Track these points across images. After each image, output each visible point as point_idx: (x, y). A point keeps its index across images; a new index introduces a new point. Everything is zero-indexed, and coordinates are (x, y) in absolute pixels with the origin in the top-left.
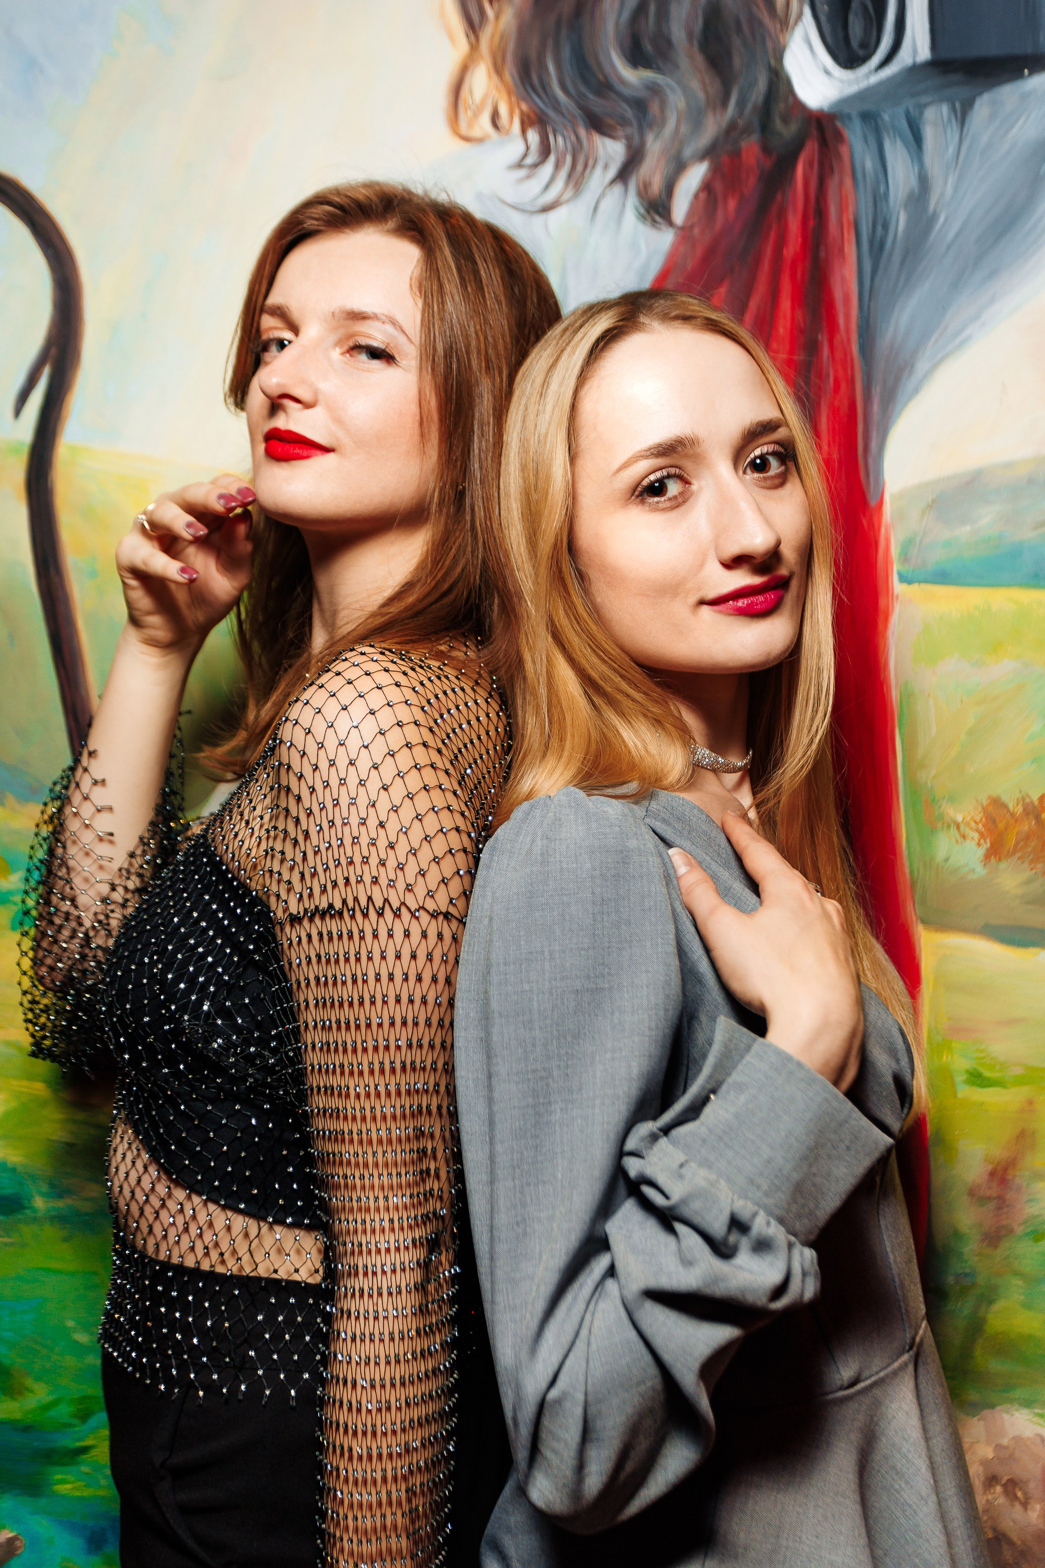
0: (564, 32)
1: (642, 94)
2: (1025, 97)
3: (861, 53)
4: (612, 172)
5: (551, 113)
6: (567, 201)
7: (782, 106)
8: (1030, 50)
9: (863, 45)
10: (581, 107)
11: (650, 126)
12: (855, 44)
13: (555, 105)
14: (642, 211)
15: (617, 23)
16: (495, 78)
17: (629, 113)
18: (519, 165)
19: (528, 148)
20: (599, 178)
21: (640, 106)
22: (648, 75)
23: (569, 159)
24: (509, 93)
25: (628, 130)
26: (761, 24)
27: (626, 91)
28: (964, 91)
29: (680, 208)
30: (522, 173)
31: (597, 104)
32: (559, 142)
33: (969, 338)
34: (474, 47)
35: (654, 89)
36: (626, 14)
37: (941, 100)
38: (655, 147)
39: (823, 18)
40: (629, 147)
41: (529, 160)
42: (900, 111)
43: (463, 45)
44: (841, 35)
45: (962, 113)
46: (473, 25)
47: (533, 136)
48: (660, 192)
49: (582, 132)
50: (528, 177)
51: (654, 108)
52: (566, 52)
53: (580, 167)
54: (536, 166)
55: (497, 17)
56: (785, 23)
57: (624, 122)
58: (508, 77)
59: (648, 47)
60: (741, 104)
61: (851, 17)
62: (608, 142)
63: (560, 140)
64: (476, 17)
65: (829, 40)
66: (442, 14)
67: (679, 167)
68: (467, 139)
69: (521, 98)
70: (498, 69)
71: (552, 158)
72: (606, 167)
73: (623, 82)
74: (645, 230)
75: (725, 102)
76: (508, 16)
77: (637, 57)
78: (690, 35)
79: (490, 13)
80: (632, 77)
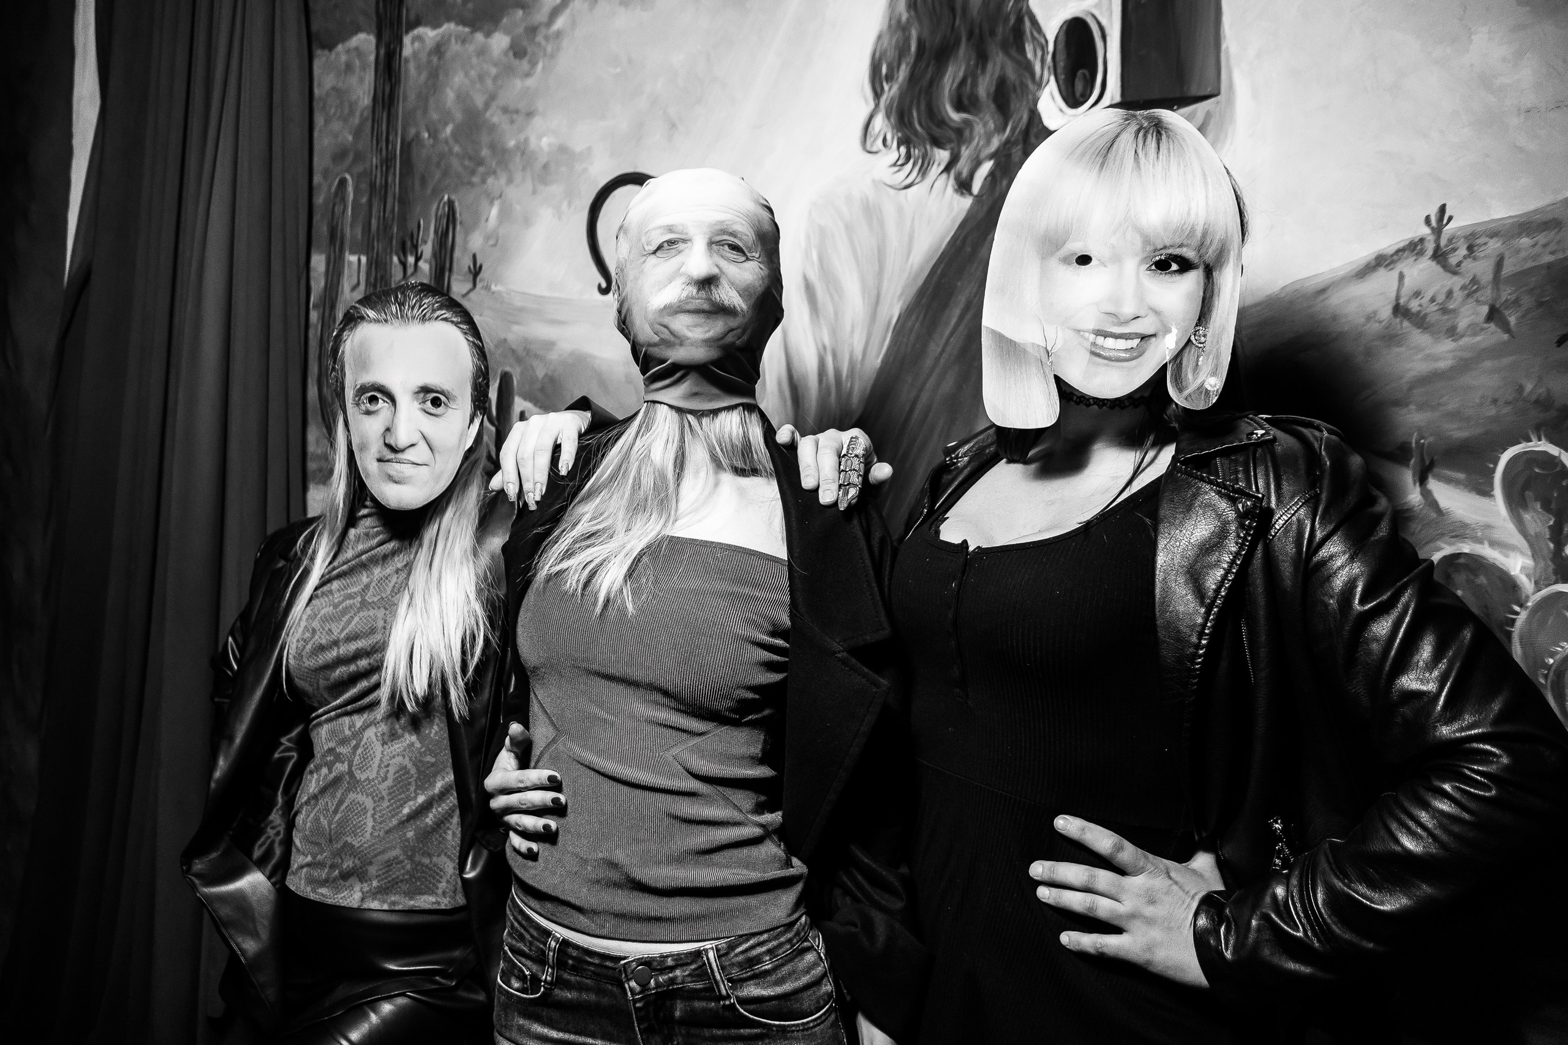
0: (923, 96)
1: (962, 126)
3: (1082, 100)
4: (942, 167)
5: (913, 137)
6: (918, 183)
7: (1035, 130)
8: (1178, 95)
9: (1083, 95)
10: (929, 134)
11: (964, 143)
12: (1078, 94)
13: (916, 133)
14: (956, 187)
15: (950, 89)
16: (886, 121)
17: (953, 136)
18: (895, 165)
19: (900, 156)
20: (935, 170)
21: (959, 132)
22: (964, 116)
23: (920, 161)
24: (893, 128)
25: (952, 145)
26: (1027, 87)
27: (953, 125)
29: (977, 186)
30: (896, 169)
31: (937, 132)
32: (916, 152)
34: (877, 105)
35: (967, 123)
36: (955, 85)
38: (966, 153)
39: (1061, 82)
40: (952, 154)
41: (900, 163)
43: (872, 105)
44: (1070, 90)
46: (877, 94)
47: (903, 150)
48: (966, 177)
49: (928, 147)
50: (899, 171)
51: (967, 133)
52: (923, 106)
53: (925, 165)
54: (902, 165)
55: (889, 90)
56: (1040, 85)
57: (950, 141)
58: (892, 120)
59: (966, 101)
60: (1013, 130)
61: (1077, 80)
62: (941, 151)
63: (917, 151)
64: (879, 90)
65: (1064, 94)
67: (977, 164)
68: (870, 152)
69: (898, 130)
70: (888, 116)
71: (912, 161)
72: (939, 165)
73: (951, 119)
74: (957, 197)
75: (1004, 129)
76: (895, 88)
77: (959, 107)
78: (988, 94)
79: (886, 87)
80: (955, 116)
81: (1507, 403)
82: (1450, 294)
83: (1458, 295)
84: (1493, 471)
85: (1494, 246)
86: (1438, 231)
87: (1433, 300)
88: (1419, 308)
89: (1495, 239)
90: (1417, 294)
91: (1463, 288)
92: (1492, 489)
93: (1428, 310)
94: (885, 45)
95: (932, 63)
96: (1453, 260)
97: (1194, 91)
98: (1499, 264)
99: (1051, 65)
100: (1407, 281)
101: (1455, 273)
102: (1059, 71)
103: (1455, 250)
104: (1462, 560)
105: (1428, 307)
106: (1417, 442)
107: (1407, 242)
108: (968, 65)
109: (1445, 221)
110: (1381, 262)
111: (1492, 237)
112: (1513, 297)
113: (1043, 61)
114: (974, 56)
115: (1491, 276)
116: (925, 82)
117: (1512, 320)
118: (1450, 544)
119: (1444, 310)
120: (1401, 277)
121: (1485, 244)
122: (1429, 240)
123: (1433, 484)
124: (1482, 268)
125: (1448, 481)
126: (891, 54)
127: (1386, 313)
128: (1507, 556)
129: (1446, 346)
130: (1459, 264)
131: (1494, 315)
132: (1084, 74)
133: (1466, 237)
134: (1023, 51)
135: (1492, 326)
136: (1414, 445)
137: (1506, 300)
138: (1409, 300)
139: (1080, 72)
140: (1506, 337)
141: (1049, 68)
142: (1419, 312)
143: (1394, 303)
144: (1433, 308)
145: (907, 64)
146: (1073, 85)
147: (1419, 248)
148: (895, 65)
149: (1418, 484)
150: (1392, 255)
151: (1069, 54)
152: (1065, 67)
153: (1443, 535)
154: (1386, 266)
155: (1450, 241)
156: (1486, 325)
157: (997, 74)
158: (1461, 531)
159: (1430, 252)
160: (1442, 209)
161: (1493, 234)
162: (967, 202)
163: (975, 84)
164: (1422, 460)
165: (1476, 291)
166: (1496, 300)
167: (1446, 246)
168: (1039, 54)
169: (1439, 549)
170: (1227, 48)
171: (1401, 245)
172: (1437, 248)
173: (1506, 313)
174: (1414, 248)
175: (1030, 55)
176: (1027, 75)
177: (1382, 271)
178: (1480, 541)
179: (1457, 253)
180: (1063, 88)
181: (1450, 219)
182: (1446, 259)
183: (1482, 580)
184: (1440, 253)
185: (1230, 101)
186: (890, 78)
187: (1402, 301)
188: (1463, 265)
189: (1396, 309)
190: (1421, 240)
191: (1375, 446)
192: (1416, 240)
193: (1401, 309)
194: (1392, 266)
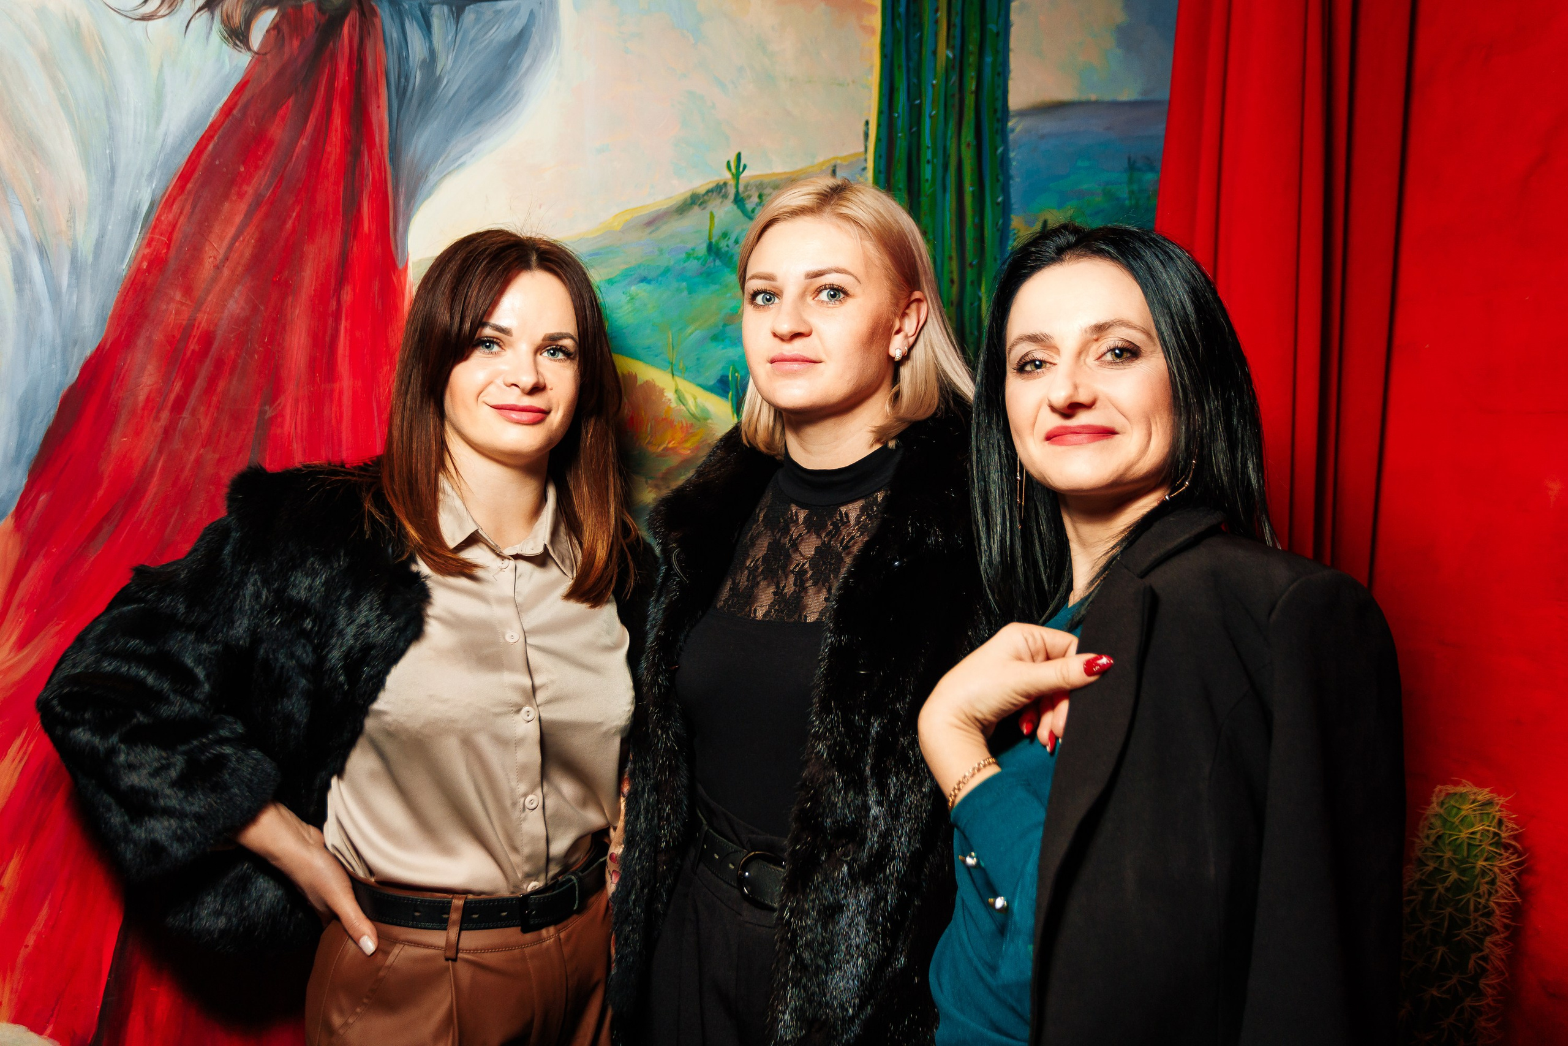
2: (497, 12)
4: (200, 2)
6: (161, 17)
14: (225, 35)
33: (464, 164)
37: (443, 3)
42: (416, 3)
45: (457, 15)
48: (240, 24)
67: (255, 9)
74: (227, 49)
86: (737, 176)
88: (726, 249)
90: (725, 235)
96: (749, 206)
100: (716, 220)
103: (749, 197)
106: (733, 376)
107: (714, 185)
109: (741, 169)
110: (695, 201)
111: (774, 189)
120: (712, 217)
121: (770, 194)
122: (731, 185)
127: (702, 250)
130: (753, 211)
133: (757, 187)
136: (730, 378)
138: (719, 240)
142: (727, 252)
143: (708, 241)
147: (723, 191)
150: (704, 195)
154: (700, 205)
155: (746, 187)
159: (732, 196)
160: (739, 157)
162: (243, 60)
164: (737, 392)
167: (744, 192)
171: (711, 186)
172: (737, 193)
174: (719, 190)
177: (696, 209)
179: (751, 199)
181: (745, 167)
182: (744, 205)
184: (739, 198)
185: (554, 6)
187: (713, 241)
188: (756, 211)
189: (710, 247)
190: (725, 184)
191: (701, 380)
192: (722, 183)
193: (714, 249)
194: (704, 205)
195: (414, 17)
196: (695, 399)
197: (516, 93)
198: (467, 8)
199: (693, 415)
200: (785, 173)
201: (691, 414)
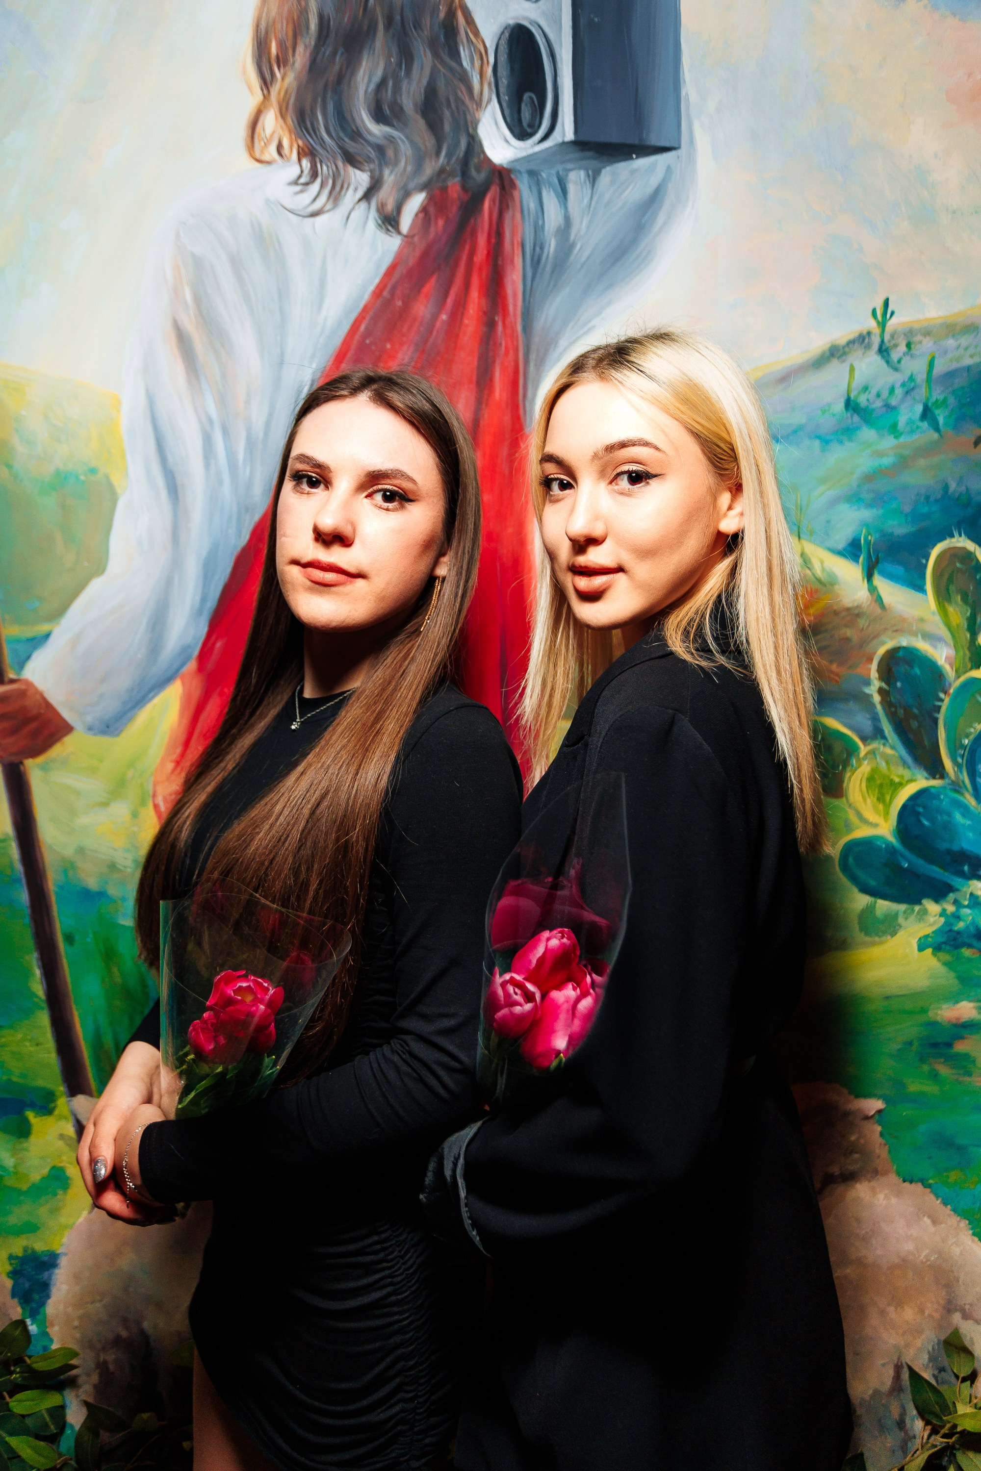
0: (329, 94)
1: (381, 142)
2: (633, 172)
3: (529, 130)
4: (360, 193)
5: (319, 149)
6: (328, 211)
7: (476, 160)
8: (637, 142)
9: (530, 126)
10: (340, 147)
11: (387, 164)
12: (525, 124)
13: (322, 143)
14: (380, 222)
15: (366, 92)
16: (281, 120)
17: (373, 154)
18: (295, 183)
19: (302, 172)
20: (350, 197)
21: (380, 150)
22: (386, 129)
23: (330, 182)
24: (290, 132)
25: (372, 166)
26: (463, 103)
27: (371, 139)
28: (594, 163)
29: (406, 221)
30: (298, 188)
31: (351, 146)
32: (324, 170)
33: (593, 327)
34: (266, 97)
35: (391, 140)
36: (372, 86)
37: (580, 168)
38: (390, 178)
39: (505, 105)
40: (372, 177)
41: (303, 180)
42: (553, 172)
43: (259, 96)
44: (516, 116)
45: (593, 178)
46: (266, 82)
47: (306, 163)
48: (393, 211)
49: (340, 164)
50: (301, 191)
51: (390, 153)
52: (330, 107)
53: (338, 188)
54: (307, 184)
55: (283, 79)
56: (479, 104)
57: (369, 160)
58: (289, 121)
59: (387, 111)
60: (449, 156)
61: (523, 106)
62: (358, 172)
63: (325, 168)
64: (268, 77)
65: (508, 120)
66: (244, 72)
67: (406, 195)
68: (259, 161)
69: (298, 136)
70: (283, 115)
71: (319, 180)
72: (356, 189)
73: (369, 132)
74: (381, 236)
75: (438, 153)
76: (290, 78)
77: (379, 116)
78: (415, 105)
79: (278, 74)
80: (375, 130)
81: (936, 501)
82: (892, 390)
83: (899, 392)
84: (925, 566)
85: (926, 345)
86: (882, 325)
87: (878, 395)
88: (867, 403)
89: (928, 338)
90: (865, 389)
91: (903, 385)
92: (925, 584)
93: (874, 406)
94: (273, 13)
95: (341, 50)
96: (895, 356)
97: (654, 140)
98: (931, 364)
99: (492, 80)
100: (857, 373)
101: (896, 369)
102: (502, 90)
103: (896, 346)
104: (901, 654)
105: (874, 402)
106: (866, 539)
107: (857, 335)
108: (388, 63)
109: (888, 316)
110: (835, 353)
111: (926, 336)
112: (941, 398)
113: (482, 74)
114: (395, 51)
115: (925, 376)
116: (332, 75)
117: (941, 420)
118: (892, 639)
119: (888, 407)
120: (852, 369)
121: (921, 342)
122: (876, 334)
123: (879, 581)
124: (916, 367)
125: (890, 576)
126: (283, 29)
127: (840, 406)
128: (935, 647)
129: (889, 442)
130: (899, 361)
131: (927, 413)
132: (531, 98)
133: (905, 334)
134: (455, 54)
135: (925, 424)
136: (862, 541)
137: (937, 400)
138: (859, 394)
139: (526, 96)
140: (936, 436)
141: (490, 84)
142: (867, 407)
143: (846, 397)
144: (878, 404)
145: (306, 47)
146: (519, 111)
147: (867, 341)
148: (289, 44)
149: (866, 580)
150: (843, 348)
151: (512, 70)
152: (509, 86)
153: (886, 629)
154: (839, 358)
155: (893, 336)
156: (920, 424)
157: (425, 82)
158: (900, 626)
159: (876, 346)
160: (886, 303)
161: (927, 333)
162: (392, 244)
163: (397, 89)
164: (869, 557)
165: (913, 389)
166: (928, 399)
167: (889, 341)
168: (477, 63)
169: (883, 643)
170: (687, 94)
171: (852, 336)
172: (882, 343)
173: (937, 412)
174: (862, 340)
175: (466, 63)
176: (463, 88)
177: (835, 361)
178: (915, 635)
179: (898, 348)
180: (507, 112)
181: (892, 313)
182: (888, 354)
183: (917, 671)
185: (691, 158)
186: (282, 61)
187: (852, 397)
188: (903, 362)
189: (848, 403)
190: (869, 333)
191: (831, 543)
192: (865, 332)
193: (852, 404)
194: (844, 357)
195: (551, 185)
196: (822, 563)
197: (649, 252)
198: (604, 171)
199: (819, 581)
200: (940, 317)
201: (817, 579)
